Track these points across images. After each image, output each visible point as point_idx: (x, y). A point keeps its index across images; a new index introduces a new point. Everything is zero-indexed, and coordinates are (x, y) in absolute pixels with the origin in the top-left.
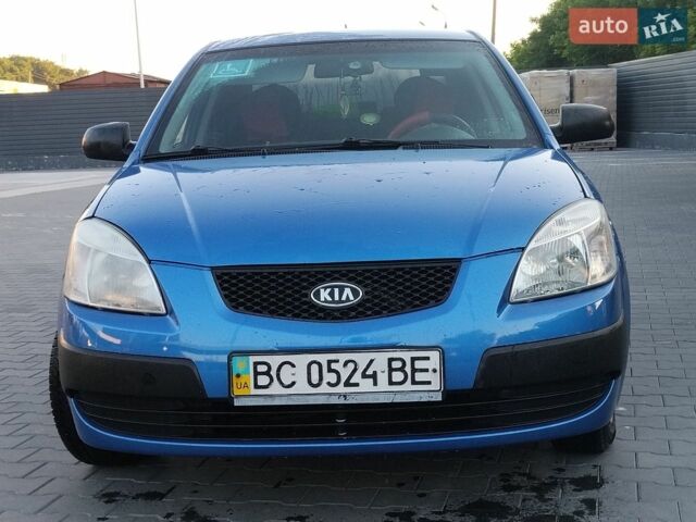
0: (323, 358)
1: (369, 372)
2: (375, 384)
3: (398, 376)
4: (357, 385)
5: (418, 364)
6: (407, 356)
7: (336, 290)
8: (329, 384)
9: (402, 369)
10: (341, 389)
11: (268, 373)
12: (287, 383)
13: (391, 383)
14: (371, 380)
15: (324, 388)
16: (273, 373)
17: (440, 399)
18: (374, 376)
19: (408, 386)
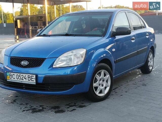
0: (19, 74)
1: (25, 78)
2: (26, 80)
3: (29, 79)
4: (23, 80)
5: (32, 77)
6: (31, 75)
7: (25, 62)
8: (19, 79)
9: (30, 78)
10: (21, 80)
11: (11, 76)
12: (14, 78)
13: (28, 80)
14: (25, 79)
15: (19, 80)
16: (12, 76)
17: (35, 84)
18: (26, 78)
19: (31, 81)
